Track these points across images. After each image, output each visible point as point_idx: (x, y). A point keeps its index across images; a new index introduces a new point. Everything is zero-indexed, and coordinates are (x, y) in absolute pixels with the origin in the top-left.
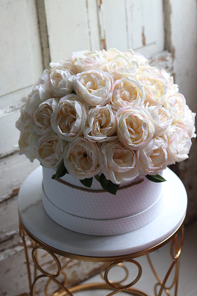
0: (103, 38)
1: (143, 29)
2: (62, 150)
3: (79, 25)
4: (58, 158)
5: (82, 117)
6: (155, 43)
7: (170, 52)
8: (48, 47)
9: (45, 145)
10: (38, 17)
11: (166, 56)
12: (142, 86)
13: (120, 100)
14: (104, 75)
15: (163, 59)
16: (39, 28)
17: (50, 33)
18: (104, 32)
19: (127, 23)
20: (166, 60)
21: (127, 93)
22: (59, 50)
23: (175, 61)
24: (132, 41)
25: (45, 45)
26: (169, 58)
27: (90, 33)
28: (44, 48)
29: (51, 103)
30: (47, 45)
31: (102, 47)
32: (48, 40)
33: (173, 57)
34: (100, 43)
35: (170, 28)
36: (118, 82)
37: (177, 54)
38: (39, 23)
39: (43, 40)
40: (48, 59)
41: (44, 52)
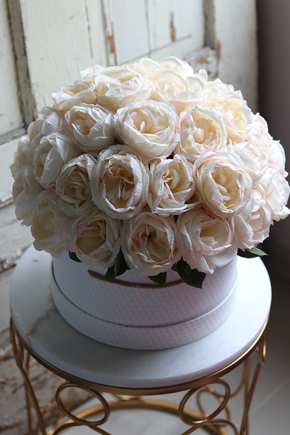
0: (111, 34)
1: (172, 15)
2: (116, 235)
3: (72, 17)
4: (111, 249)
5: (143, 180)
6: (189, 36)
7: (213, 48)
8: (25, 54)
9: (84, 232)
10: (8, 8)
11: (208, 56)
12: (220, 117)
13: (194, 145)
14: (161, 107)
15: (203, 61)
16: (10, 25)
17: (28, 33)
18: (112, 24)
19: (147, 8)
20: (207, 62)
21: (200, 132)
22: (42, 59)
23: (221, 63)
24: (155, 35)
25: (19, 52)
26: (211, 59)
27: (89, 28)
28: (19, 57)
29: (84, 161)
30: (23, 52)
31: (109, 49)
32: (24, 44)
33: (218, 56)
34: (106, 43)
35: (213, 12)
36: (183, 114)
37: (224, 51)
38: (9, 17)
39: (16, 44)
40: (25, 74)
41: (19, 62)
